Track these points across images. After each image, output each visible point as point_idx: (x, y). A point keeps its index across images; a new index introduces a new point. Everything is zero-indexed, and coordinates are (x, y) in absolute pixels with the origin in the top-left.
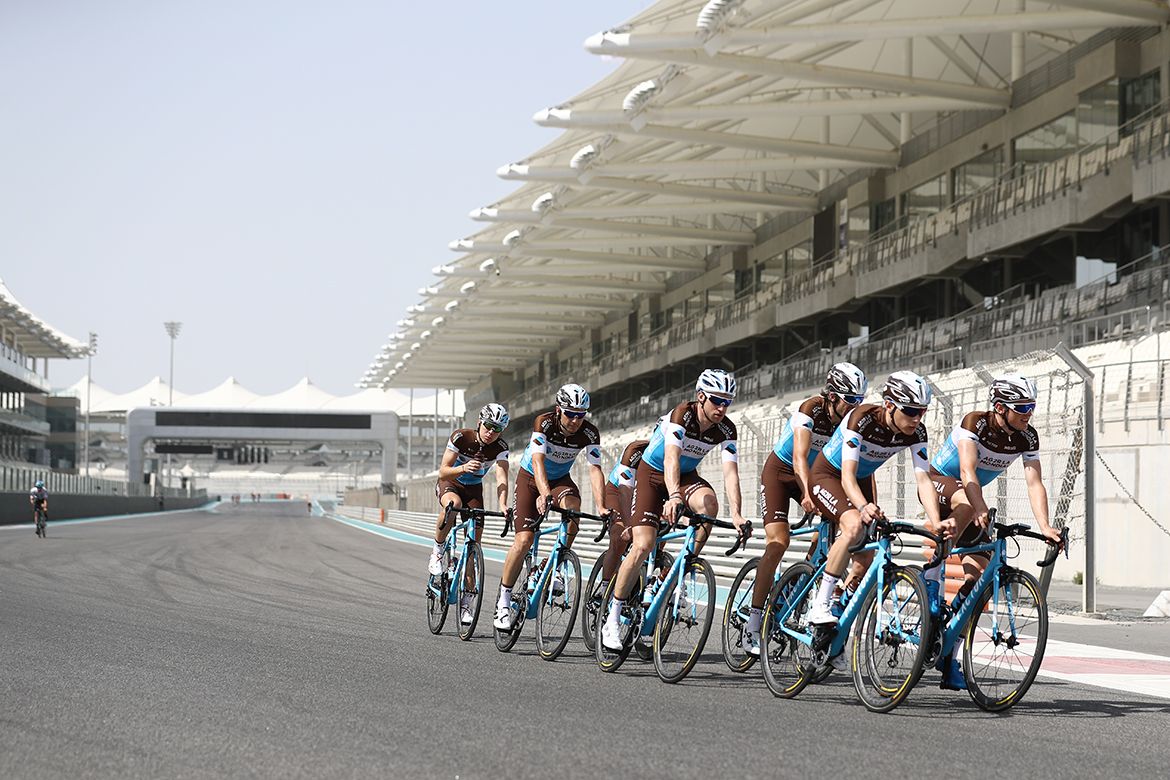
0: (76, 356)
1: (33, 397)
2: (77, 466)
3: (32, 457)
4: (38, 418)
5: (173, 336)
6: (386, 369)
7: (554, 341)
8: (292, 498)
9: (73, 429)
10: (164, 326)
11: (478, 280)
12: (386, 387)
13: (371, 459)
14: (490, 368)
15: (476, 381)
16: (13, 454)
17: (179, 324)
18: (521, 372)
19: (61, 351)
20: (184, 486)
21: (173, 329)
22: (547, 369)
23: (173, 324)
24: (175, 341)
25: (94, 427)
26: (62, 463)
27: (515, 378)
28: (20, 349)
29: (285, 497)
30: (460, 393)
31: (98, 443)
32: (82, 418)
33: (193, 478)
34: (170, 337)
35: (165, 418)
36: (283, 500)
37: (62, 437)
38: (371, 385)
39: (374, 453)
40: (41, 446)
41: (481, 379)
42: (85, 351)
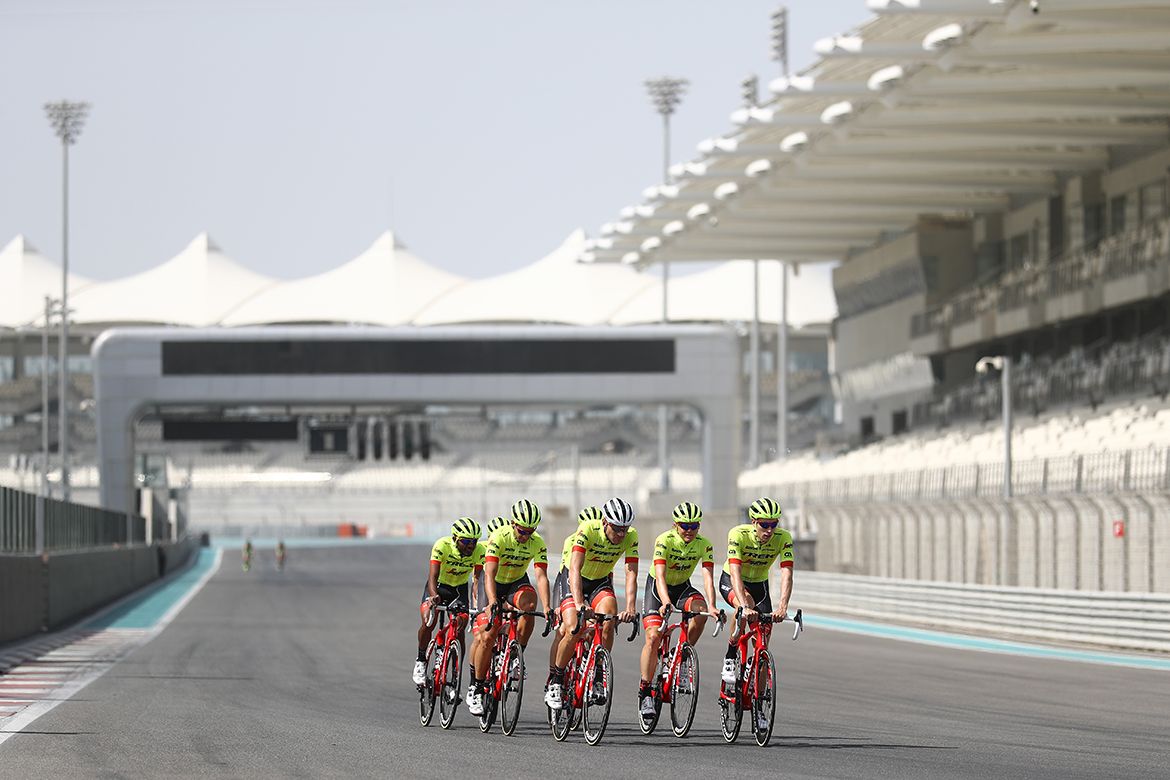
5: (67, 138)
7: (1091, 149)
8: (371, 534)
10: (44, 113)
11: (970, 21)
13: (557, 433)
14: (912, 213)
15: (868, 243)
17: (82, 106)
18: (995, 219)
21: (66, 119)
22: (1075, 213)
23: (65, 106)
24: (71, 148)
27: (980, 234)
29: (355, 531)
30: (822, 271)
34: (59, 140)
36: (349, 541)
38: (603, 257)
39: (561, 419)
41: (883, 238)
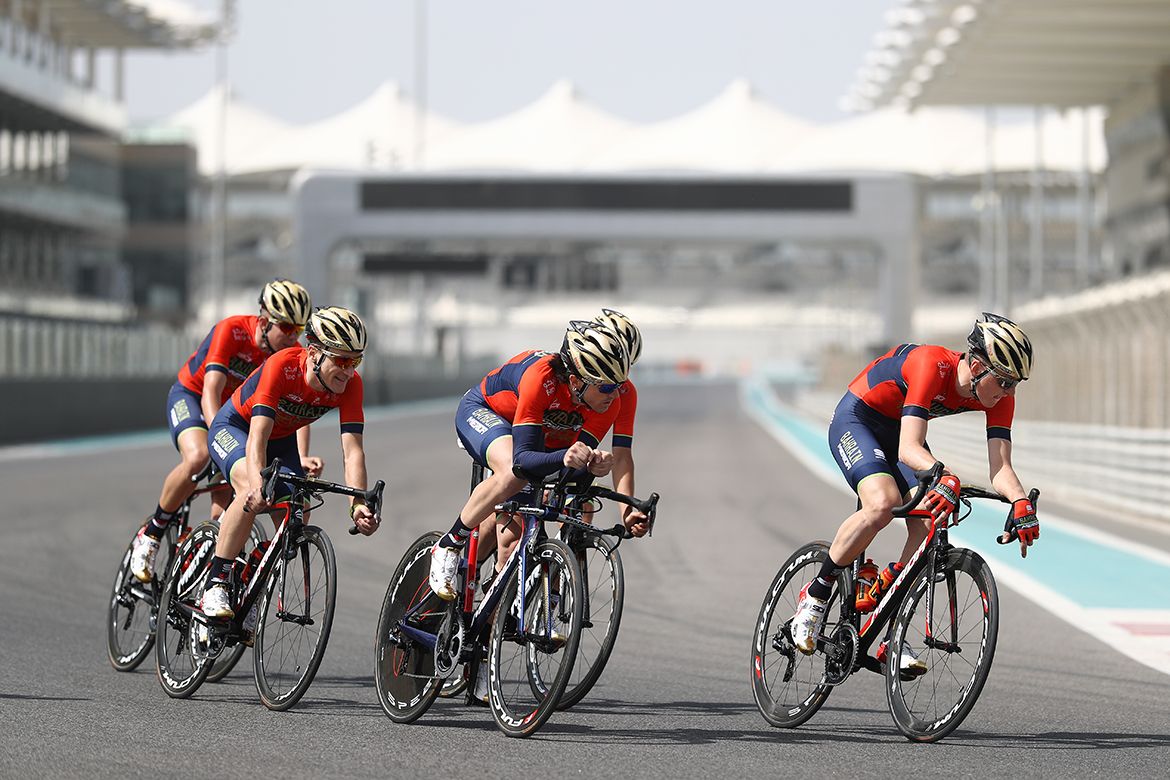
0: (187, 44)
1: (88, 145)
2: (195, 300)
3: (88, 284)
4: (99, 190)
6: (920, 48)
9: (181, 215)
12: (915, 104)
15: (1128, 90)
16: (41, 273)
19: (151, 34)
20: (440, 347)
25: (241, 206)
26: (160, 298)
28: (56, 36)
30: (1096, 117)
31: (251, 244)
32: (206, 186)
33: (461, 329)
35: (381, 194)
37: (159, 236)
38: (883, 101)
40: (110, 257)
42: (209, 34)
